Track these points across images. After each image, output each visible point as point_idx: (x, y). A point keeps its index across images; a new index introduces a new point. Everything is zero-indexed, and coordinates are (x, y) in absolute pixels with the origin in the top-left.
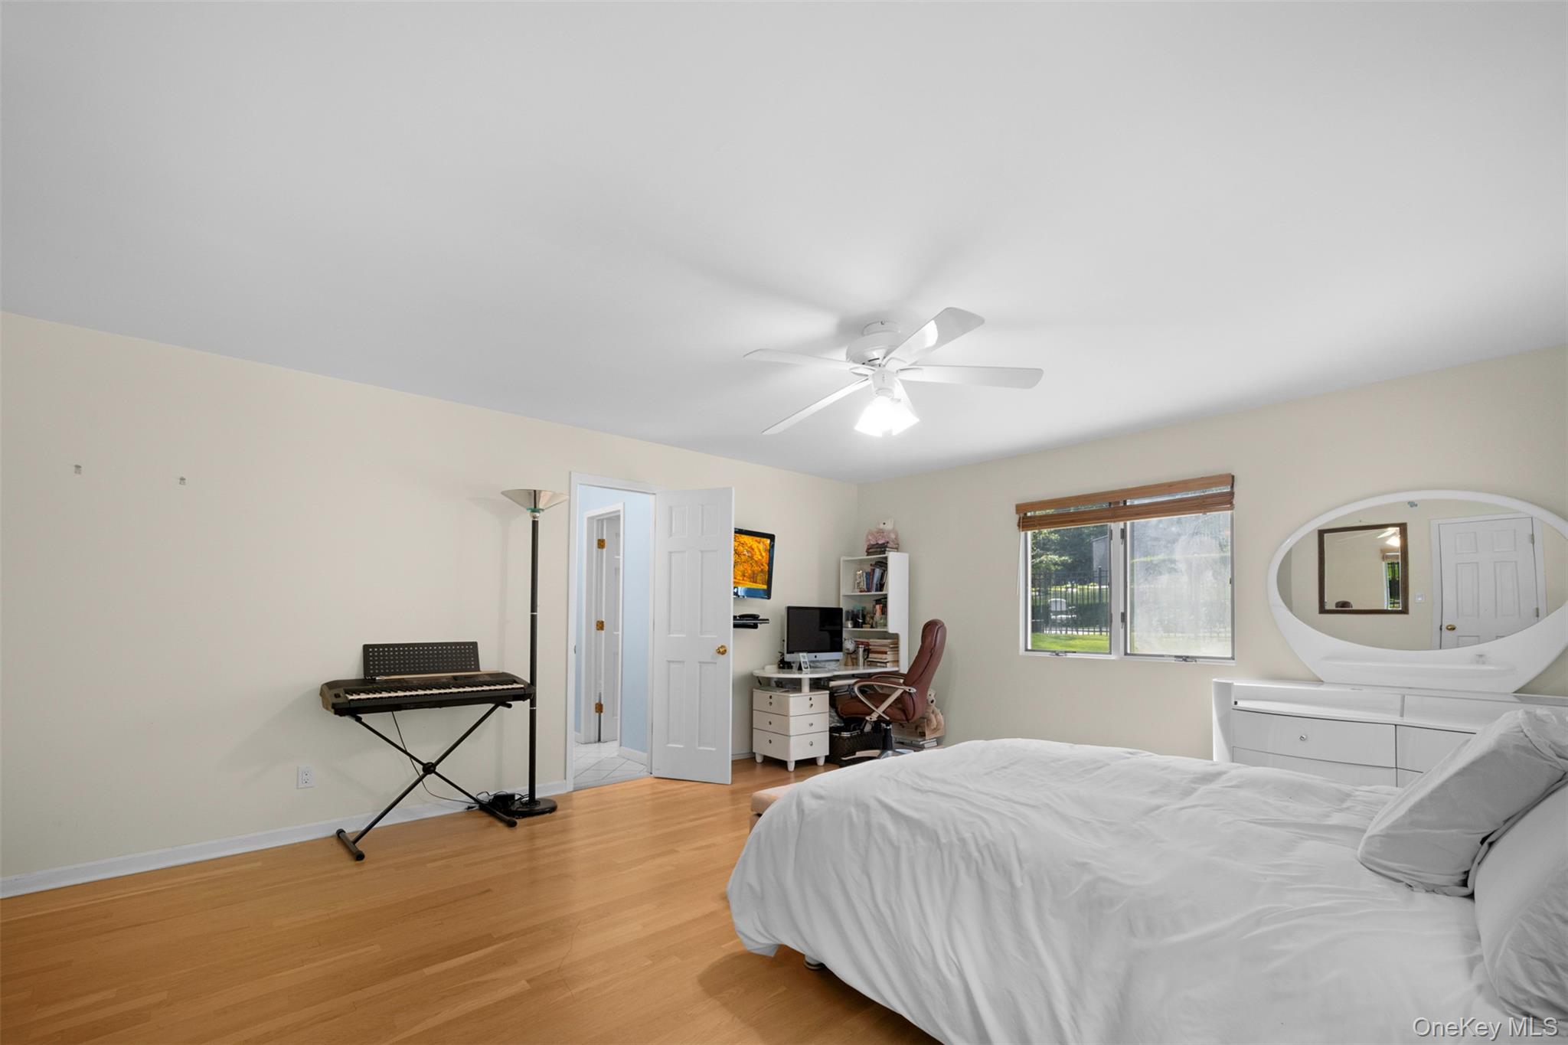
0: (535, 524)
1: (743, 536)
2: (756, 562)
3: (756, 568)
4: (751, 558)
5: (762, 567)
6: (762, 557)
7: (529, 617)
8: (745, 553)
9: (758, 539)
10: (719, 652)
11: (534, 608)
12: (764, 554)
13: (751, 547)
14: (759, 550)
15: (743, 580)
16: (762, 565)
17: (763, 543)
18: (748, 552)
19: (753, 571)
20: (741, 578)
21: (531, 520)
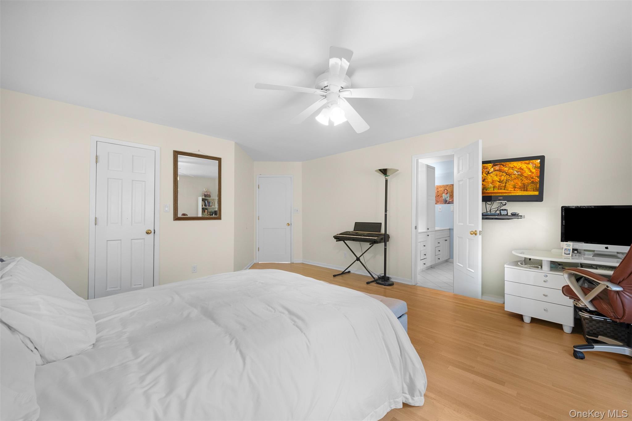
0: (386, 181)
1: (512, 163)
2: (526, 177)
3: (526, 181)
4: (521, 175)
5: (532, 180)
6: (533, 173)
7: (384, 215)
8: (515, 173)
9: (527, 162)
10: (471, 234)
11: (386, 211)
12: (534, 171)
13: (521, 168)
14: (529, 169)
15: (514, 190)
16: (532, 178)
17: (532, 163)
18: (517, 172)
19: (524, 184)
20: (513, 190)
21: (385, 179)
